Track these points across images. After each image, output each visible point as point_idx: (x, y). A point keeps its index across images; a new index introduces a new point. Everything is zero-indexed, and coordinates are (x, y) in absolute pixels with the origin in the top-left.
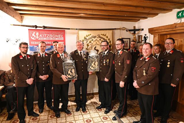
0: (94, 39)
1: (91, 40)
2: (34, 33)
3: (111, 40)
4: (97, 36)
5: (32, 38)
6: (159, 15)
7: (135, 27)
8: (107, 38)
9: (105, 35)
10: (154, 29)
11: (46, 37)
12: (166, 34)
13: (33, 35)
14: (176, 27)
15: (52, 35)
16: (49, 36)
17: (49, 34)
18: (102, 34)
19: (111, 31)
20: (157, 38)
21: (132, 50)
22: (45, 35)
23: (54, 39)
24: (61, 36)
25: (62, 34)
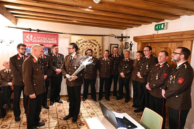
0: (85, 44)
1: (82, 44)
2: (28, 35)
3: (101, 45)
4: (88, 41)
5: (26, 40)
6: (142, 25)
7: (122, 35)
8: (97, 44)
9: (95, 41)
10: (138, 37)
11: (40, 40)
12: (148, 43)
13: (27, 37)
14: (154, 37)
15: (45, 38)
16: (43, 39)
17: (43, 37)
18: (92, 40)
19: (101, 37)
20: (140, 45)
21: (115, 55)
22: (39, 38)
23: (47, 42)
24: (54, 40)
25: (56, 38)
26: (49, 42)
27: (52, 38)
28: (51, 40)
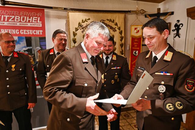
7: (159, 9)
8: (116, 26)
9: (113, 22)
11: (8, 21)
15: (19, 17)
16: (14, 19)
17: (13, 15)
18: (108, 20)
22: (6, 16)
23: (23, 24)
24: (36, 20)
25: (40, 16)
26: (27, 24)
27: (31, 18)
28: (31, 22)
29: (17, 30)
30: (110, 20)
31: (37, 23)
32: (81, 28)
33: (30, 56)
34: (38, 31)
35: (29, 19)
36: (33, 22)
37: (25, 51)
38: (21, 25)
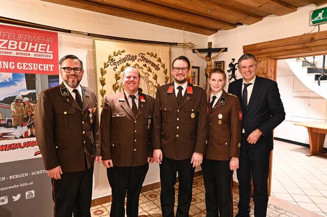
0: (132, 63)
1: (125, 64)
3: (167, 66)
4: (137, 56)
7: (210, 44)
8: (159, 63)
9: (155, 57)
15: (16, 43)
16: (6, 45)
17: (6, 38)
18: (148, 54)
20: (263, 64)
23: (22, 54)
24: (44, 48)
25: (50, 43)
26: (29, 55)
27: (37, 44)
28: (35, 50)
29: (11, 63)
30: (152, 55)
31: (46, 53)
32: (112, 63)
33: (32, 104)
34: (47, 65)
35: (33, 47)
36: (39, 50)
37: (23, 96)
38: (18, 56)
